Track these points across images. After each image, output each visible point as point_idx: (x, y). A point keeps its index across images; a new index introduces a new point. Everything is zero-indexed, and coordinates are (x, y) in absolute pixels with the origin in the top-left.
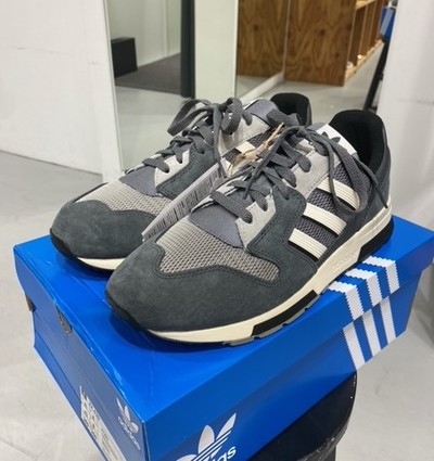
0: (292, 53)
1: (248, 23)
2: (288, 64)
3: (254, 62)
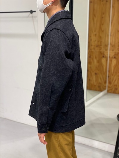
0: (110, 83)
1: (93, 72)
2: (108, 87)
3: (95, 86)
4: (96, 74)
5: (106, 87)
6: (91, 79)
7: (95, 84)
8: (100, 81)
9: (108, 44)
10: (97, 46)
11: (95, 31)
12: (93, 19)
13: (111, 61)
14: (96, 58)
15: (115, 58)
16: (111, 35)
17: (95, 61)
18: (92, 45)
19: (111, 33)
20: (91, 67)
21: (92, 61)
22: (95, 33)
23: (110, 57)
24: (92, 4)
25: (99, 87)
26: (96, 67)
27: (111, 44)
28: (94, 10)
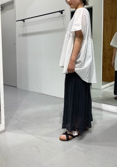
1: (107, 68)
3: (109, 78)
4: (109, 69)
6: (106, 73)
7: (109, 77)
8: (112, 74)
10: (110, 50)
11: (108, 40)
12: (107, 31)
14: (109, 58)
17: (108, 60)
18: (106, 49)
20: (105, 65)
21: (106, 60)
22: (108, 41)
24: (106, 21)
25: (111, 79)
26: (109, 65)
28: (107, 25)
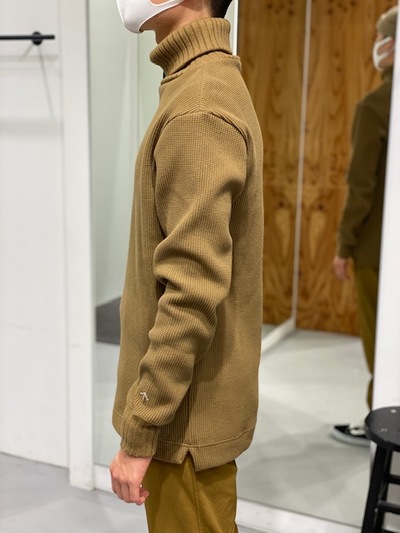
0: (304, 294)
2: (300, 309)
5: (290, 309)
9: (297, 162)
13: (307, 219)
15: (321, 208)
16: (307, 131)
19: (307, 123)
23: (303, 206)
25: (267, 309)
27: (306, 160)
